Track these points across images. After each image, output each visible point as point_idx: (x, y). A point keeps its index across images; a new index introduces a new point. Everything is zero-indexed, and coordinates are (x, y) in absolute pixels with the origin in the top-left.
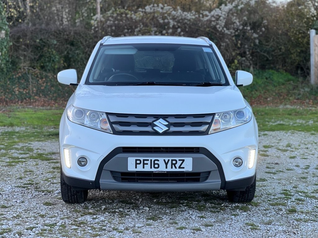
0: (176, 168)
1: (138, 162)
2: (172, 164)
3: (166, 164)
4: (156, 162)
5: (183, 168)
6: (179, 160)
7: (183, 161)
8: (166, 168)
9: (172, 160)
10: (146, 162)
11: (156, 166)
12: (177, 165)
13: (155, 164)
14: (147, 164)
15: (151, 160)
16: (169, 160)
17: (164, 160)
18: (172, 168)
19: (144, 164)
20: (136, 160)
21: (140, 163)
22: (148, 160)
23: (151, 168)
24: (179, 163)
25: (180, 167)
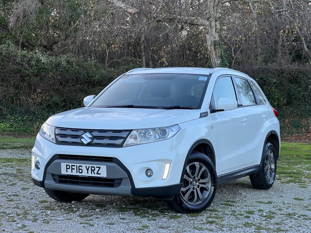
0: (94, 174)
1: (68, 167)
2: (92, 170)
3: (88, 170)
4: (80, 168)
5: (100, 174)
6: (97, 167)
7: (100, 168)
8: (88, 173)
9: (92, 167)
10: (73, 167)
11: (81, 171)
12: (96, 172)
13: (79, 169)
14: (74, 169)
15: (77, 166)
16: (89, 167)
17: (86, 166)
18: (92, 173)
19: (72, 169)
20: (67, 165)
21: (69, 168)
22: (74, 166)
23: (77, 172)
24: (97, 169)
25: (97, 173)
